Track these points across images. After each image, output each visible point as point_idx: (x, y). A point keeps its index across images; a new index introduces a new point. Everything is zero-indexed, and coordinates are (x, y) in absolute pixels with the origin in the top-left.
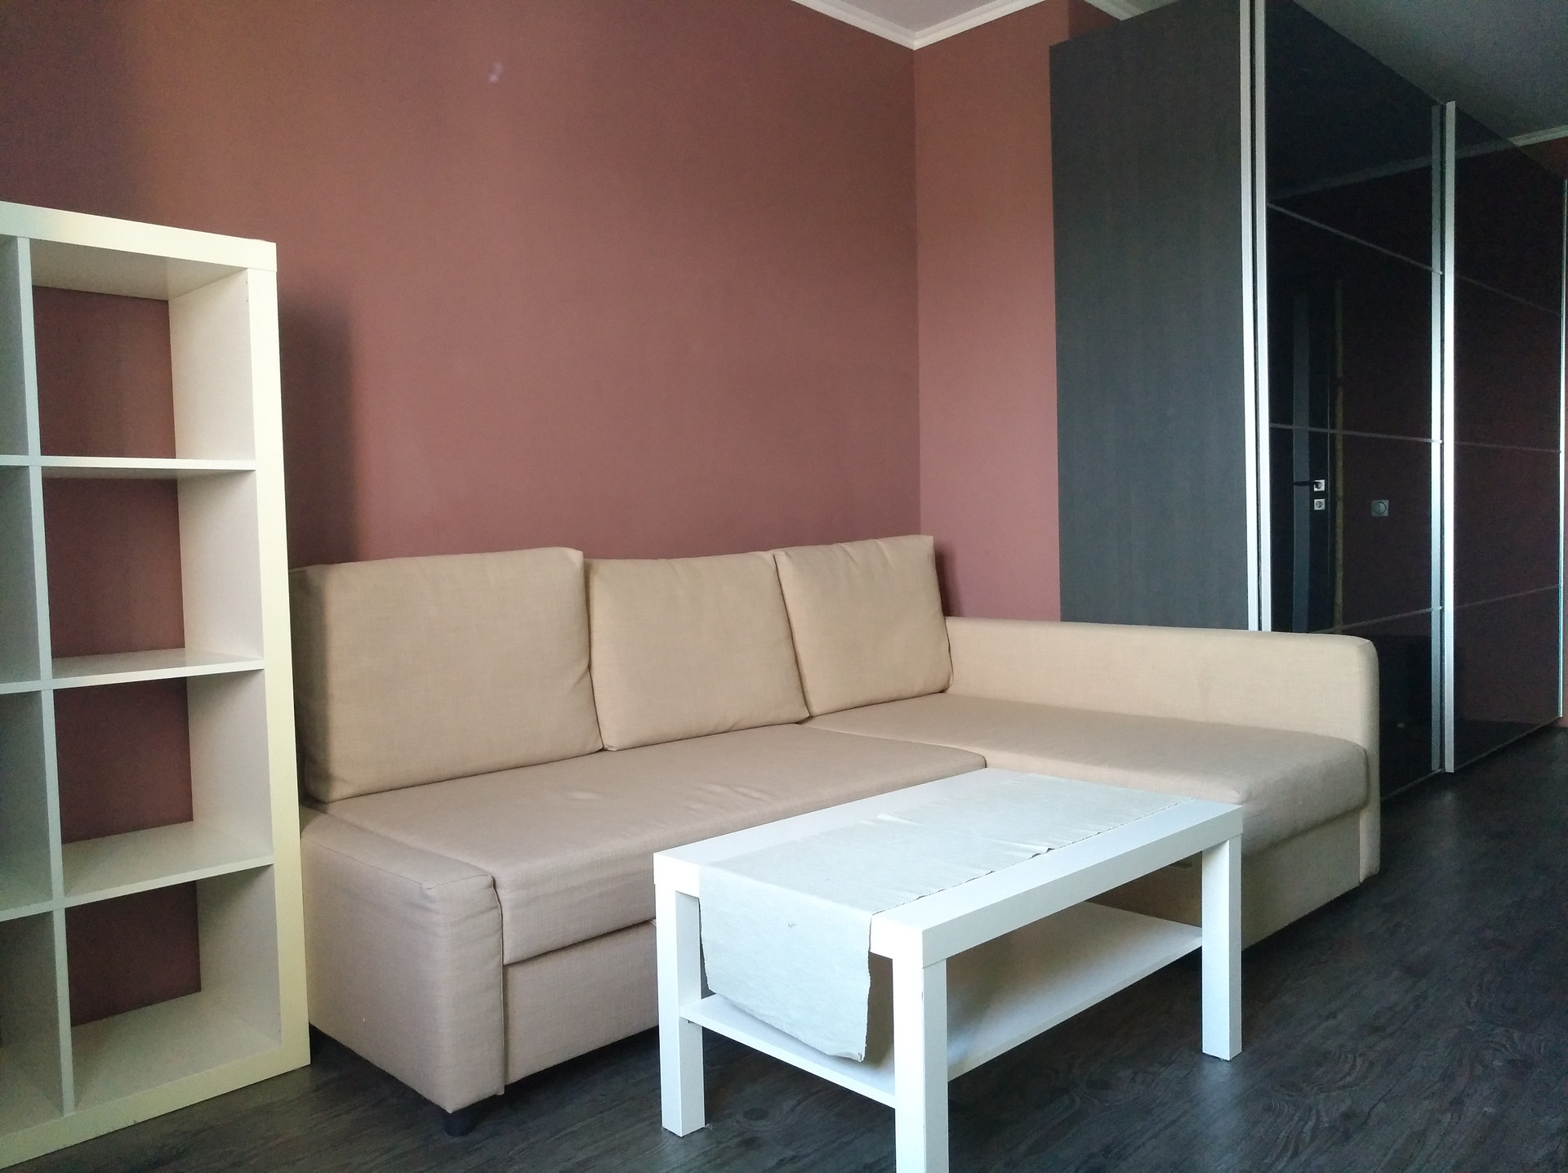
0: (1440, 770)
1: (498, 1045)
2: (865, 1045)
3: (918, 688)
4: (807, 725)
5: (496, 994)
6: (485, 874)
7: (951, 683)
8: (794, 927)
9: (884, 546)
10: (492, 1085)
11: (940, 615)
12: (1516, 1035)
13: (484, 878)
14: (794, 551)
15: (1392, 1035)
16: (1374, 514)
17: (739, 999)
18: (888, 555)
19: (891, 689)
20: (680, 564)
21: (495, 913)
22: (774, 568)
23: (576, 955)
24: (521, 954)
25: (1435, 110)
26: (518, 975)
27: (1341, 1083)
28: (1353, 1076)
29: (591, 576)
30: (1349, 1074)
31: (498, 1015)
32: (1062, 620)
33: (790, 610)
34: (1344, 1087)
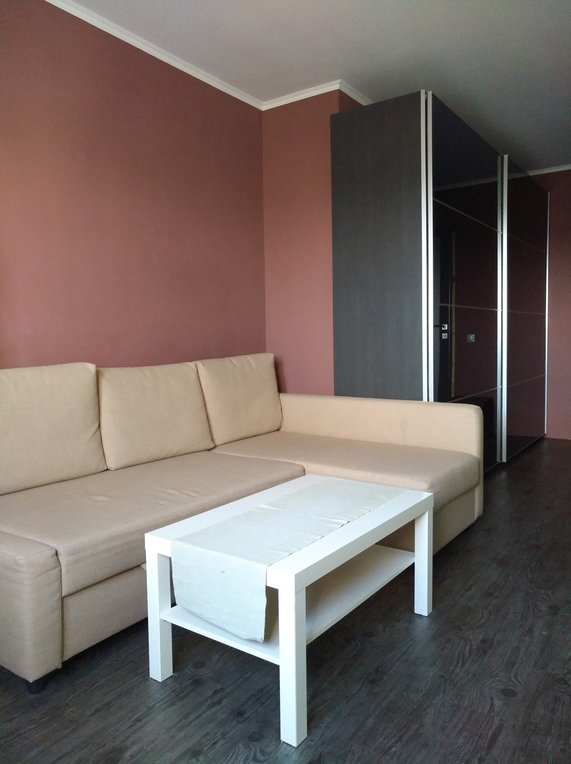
0: (500, 461)
1: (58, 642)
2: (264, 634)
3: (266, 430)
4: (213, 451)
5: (58, 613)
6: (51, 548)
7: (282, 426)
8: (224, 573)
9: (250, 359)
10: (55, 664)
11: (277, 393)
12: (550, 592)
13: (51, 551)
14: (207, 361)
15: (496, 597)
16: (468, 341)
17: (193, 609)
18: (252, 363)
19: (254, 430)
20: (147, 370)
21: (57, 570)
22: (196, 371)
23: (100, 587)
24: (70, 591)
25: (499, 158)
26: (69, 602)
27: (479, 624)
28: (483, 619)
29: (100, 377)
30: (481, 619)
31: (59, 625)
32: (334, 395)
33: (204, 392)
34: (480, 626)
